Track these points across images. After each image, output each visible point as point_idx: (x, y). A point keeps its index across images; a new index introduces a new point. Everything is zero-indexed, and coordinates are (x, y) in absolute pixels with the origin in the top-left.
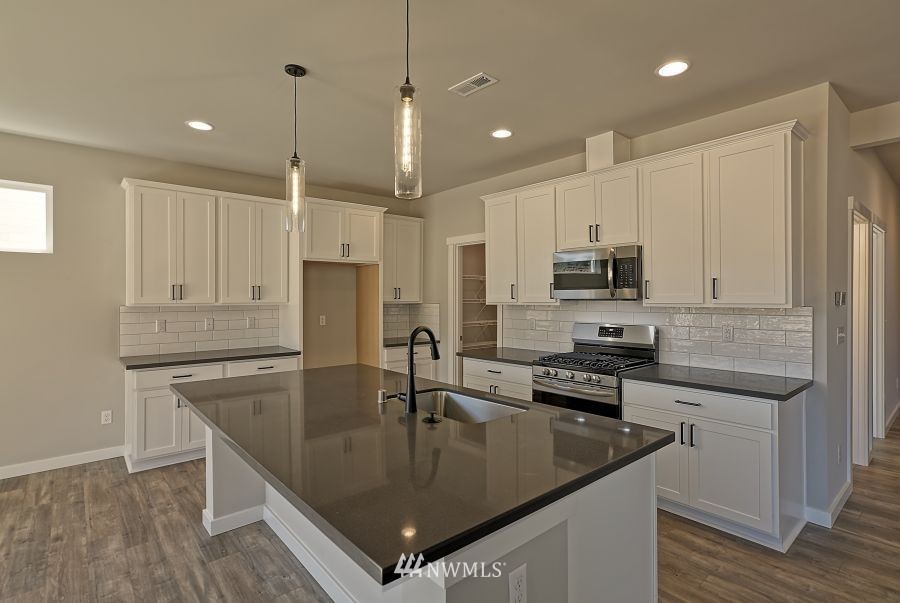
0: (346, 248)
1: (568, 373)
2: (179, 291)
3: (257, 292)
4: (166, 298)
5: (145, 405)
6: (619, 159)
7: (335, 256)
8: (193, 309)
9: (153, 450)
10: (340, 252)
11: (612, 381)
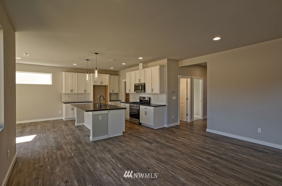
0: (102, 83)
1: (136, 105)
2: (72, 91)
3: (85, 91)
4: (69, 92)
5: (66, 109)
6: (143, 68)
7: (99, 84)
8: (74, 94)
9: (68, 117)
10: (100, 83)
11: (138, 106)
